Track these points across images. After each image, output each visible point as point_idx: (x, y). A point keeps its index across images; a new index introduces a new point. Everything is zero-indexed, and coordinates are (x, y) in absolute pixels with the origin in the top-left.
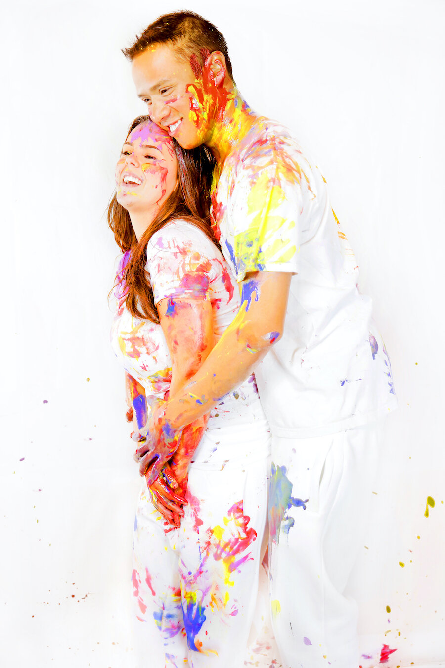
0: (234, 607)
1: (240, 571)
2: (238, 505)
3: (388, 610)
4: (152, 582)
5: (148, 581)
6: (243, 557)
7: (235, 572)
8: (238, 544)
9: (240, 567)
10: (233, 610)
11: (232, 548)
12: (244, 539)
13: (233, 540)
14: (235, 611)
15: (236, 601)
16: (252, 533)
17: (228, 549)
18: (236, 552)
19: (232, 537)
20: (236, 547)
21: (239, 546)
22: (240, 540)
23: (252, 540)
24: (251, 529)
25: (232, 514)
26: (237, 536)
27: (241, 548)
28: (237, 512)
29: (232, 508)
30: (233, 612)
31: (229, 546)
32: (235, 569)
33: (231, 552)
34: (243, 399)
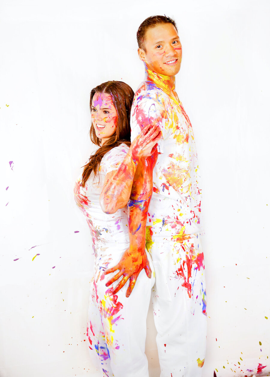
0: (116, 345)
1: (117, 325)
2: (110, 289)
3: (260, 344)
4: (93, 329)
5: (91, 328)
6: (117, 317)
7: (114, 325)
8: (113, 310)
9: (117, 322)
10: (116, 346)
11: (110, 312)
12: (115, 307)
13: (110, 308)
14: (117, 347)
15: (117, 341)
16: (120, 304)
17: (109, 312)
18: (113, 314)
19: (110, 306)
20: (112, 311)
21: (114, 311)
22: (114, 308)
23: (120, 308)
24: (119, 303)
25: (107, 294)
26: (112, 306)
27: (115, 312)
28: (110, 293)
29: (108, 291)
30: (116, 347)
31: (109, 311)
32: (114, 323)
33: (110, 314)
34: (110, 232)
